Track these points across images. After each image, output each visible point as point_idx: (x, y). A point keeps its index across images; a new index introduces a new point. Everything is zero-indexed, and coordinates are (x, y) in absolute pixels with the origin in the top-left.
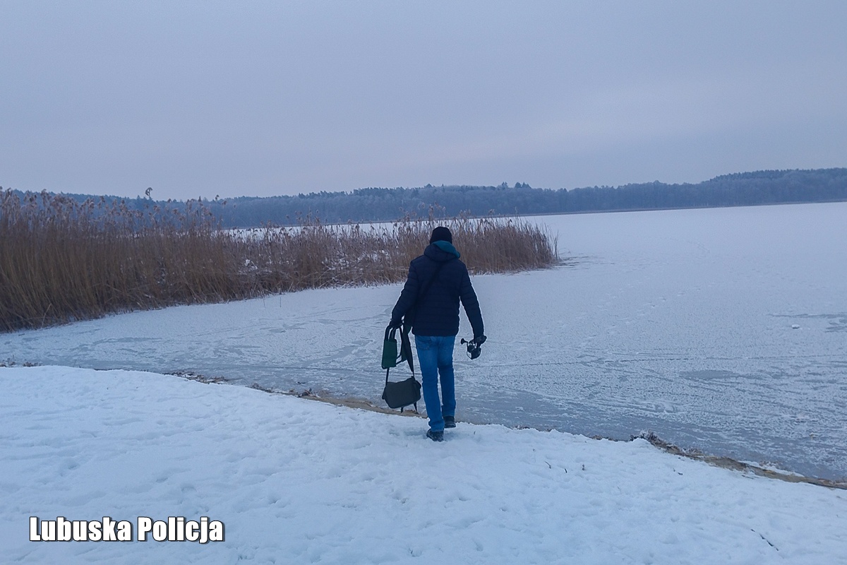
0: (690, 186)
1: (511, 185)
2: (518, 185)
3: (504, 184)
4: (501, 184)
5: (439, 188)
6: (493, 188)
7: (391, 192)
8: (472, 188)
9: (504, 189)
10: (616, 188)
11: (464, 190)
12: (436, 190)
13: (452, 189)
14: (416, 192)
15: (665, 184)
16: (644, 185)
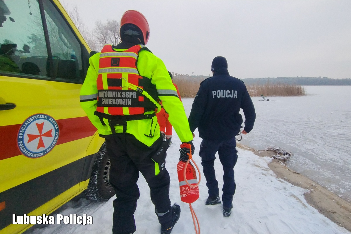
7: (287, 78)
8: (310, 78)
11: (307, 78)
14: (293, 78)
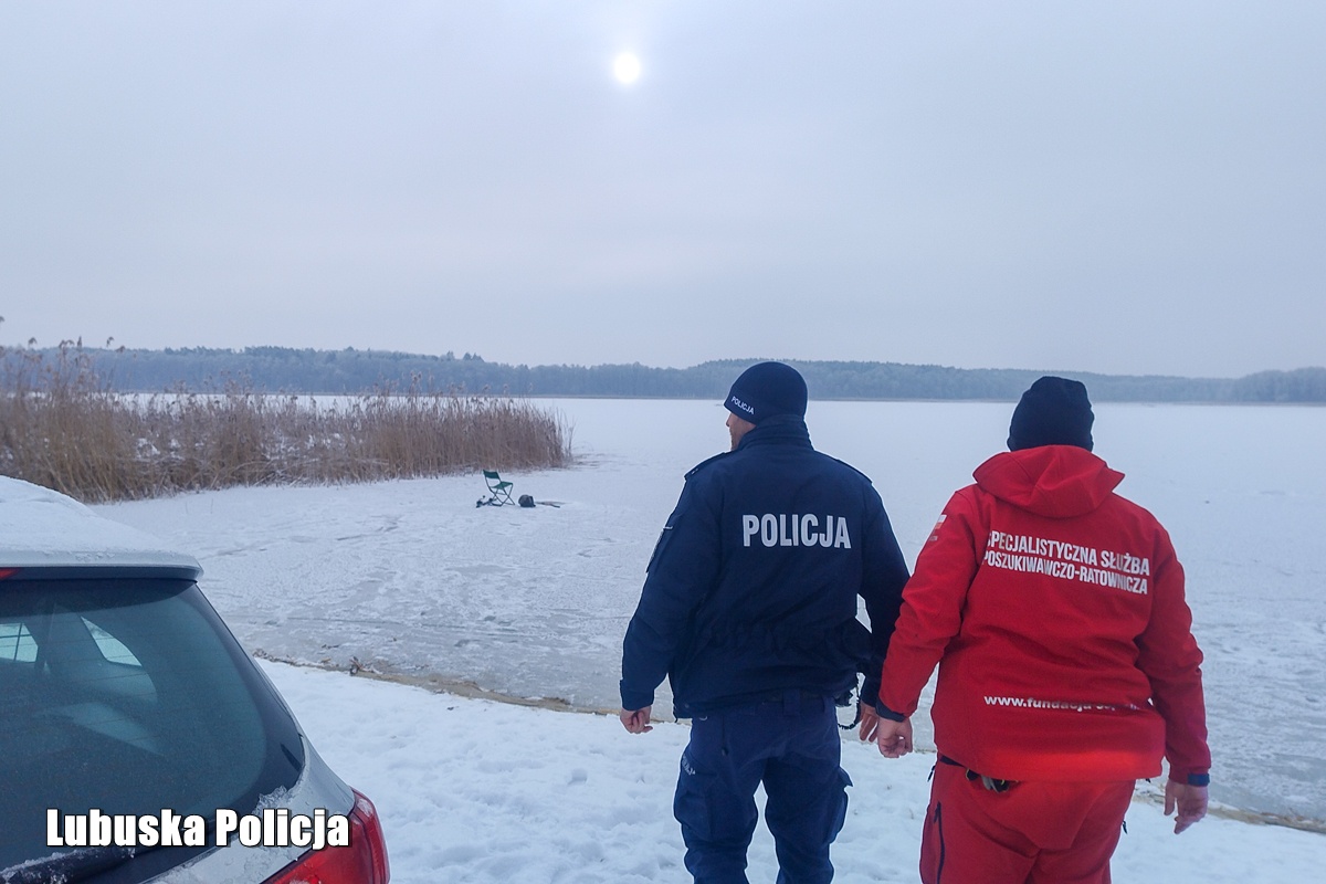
0: (676, 371)
1: (459, 356)
2: (467, 356)
3: (450, 354)
4: (445, 353)
5: (363, 353)
6: (435, 358)
9: (449, 360)
10: (588, 368)
12: (359, 356)
13: (382, 355)
15: (647, 367)
16: (621, 366)
